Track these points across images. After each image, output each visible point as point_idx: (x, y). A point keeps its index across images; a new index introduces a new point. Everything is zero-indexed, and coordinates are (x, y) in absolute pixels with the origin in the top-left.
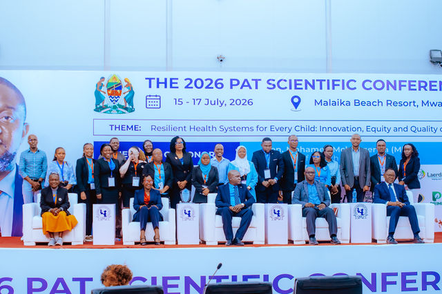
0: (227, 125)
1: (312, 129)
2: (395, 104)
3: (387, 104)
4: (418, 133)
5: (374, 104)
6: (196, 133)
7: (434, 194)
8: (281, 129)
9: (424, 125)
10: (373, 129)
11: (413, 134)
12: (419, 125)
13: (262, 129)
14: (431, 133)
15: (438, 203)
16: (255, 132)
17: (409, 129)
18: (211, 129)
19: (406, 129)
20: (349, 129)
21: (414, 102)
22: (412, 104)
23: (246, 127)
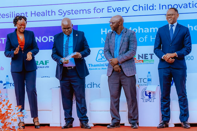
0: (65, 8)
1: (151, 8)
6: (37, 18)
8: (118, 9)
13: (99, 11)
16: (92, 15)
18: (50, 13)
20: (191, 5)
23: (83, 10)
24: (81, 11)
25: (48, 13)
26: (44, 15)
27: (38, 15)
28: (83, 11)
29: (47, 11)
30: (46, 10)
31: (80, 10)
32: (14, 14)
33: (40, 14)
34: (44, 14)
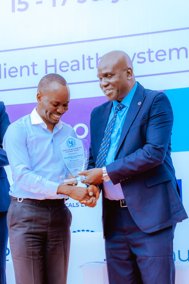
23: (179, 48)
24: (174, 53)
25: (87, 62)
26: (78, 69)
27: (63, 69)
28: (178, 51)
29: (86, 57)
30: (83, 56)
31: (170, 51)
32: (5, 69)
33: (68, 66)
34: (78, 65)
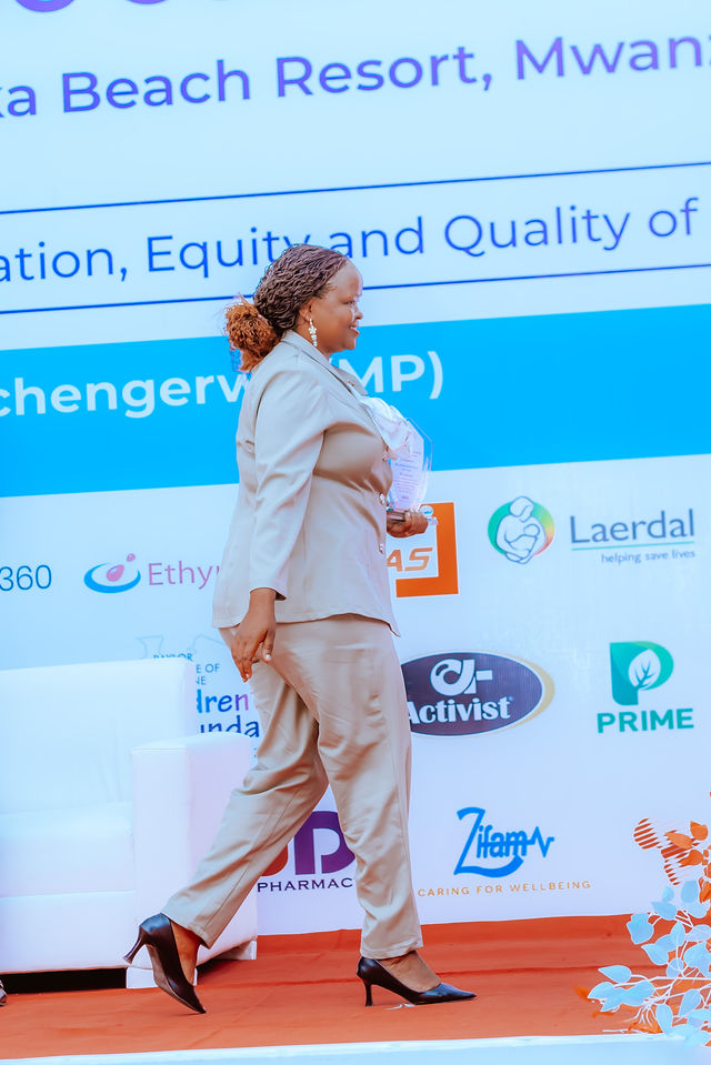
2: (332, 79)
3: (282, 83)
4: (495, 261)
5: (196, 89)
7: (622, 655)
9: (539, 201)
10: (194, 256)
11: (465, 266)
12: (502, 206)
14: (586, 254)
15: (655, 719)
17: (433, 235)
19: (409, 241)
21: (462, 56)
22: (449, 70)
